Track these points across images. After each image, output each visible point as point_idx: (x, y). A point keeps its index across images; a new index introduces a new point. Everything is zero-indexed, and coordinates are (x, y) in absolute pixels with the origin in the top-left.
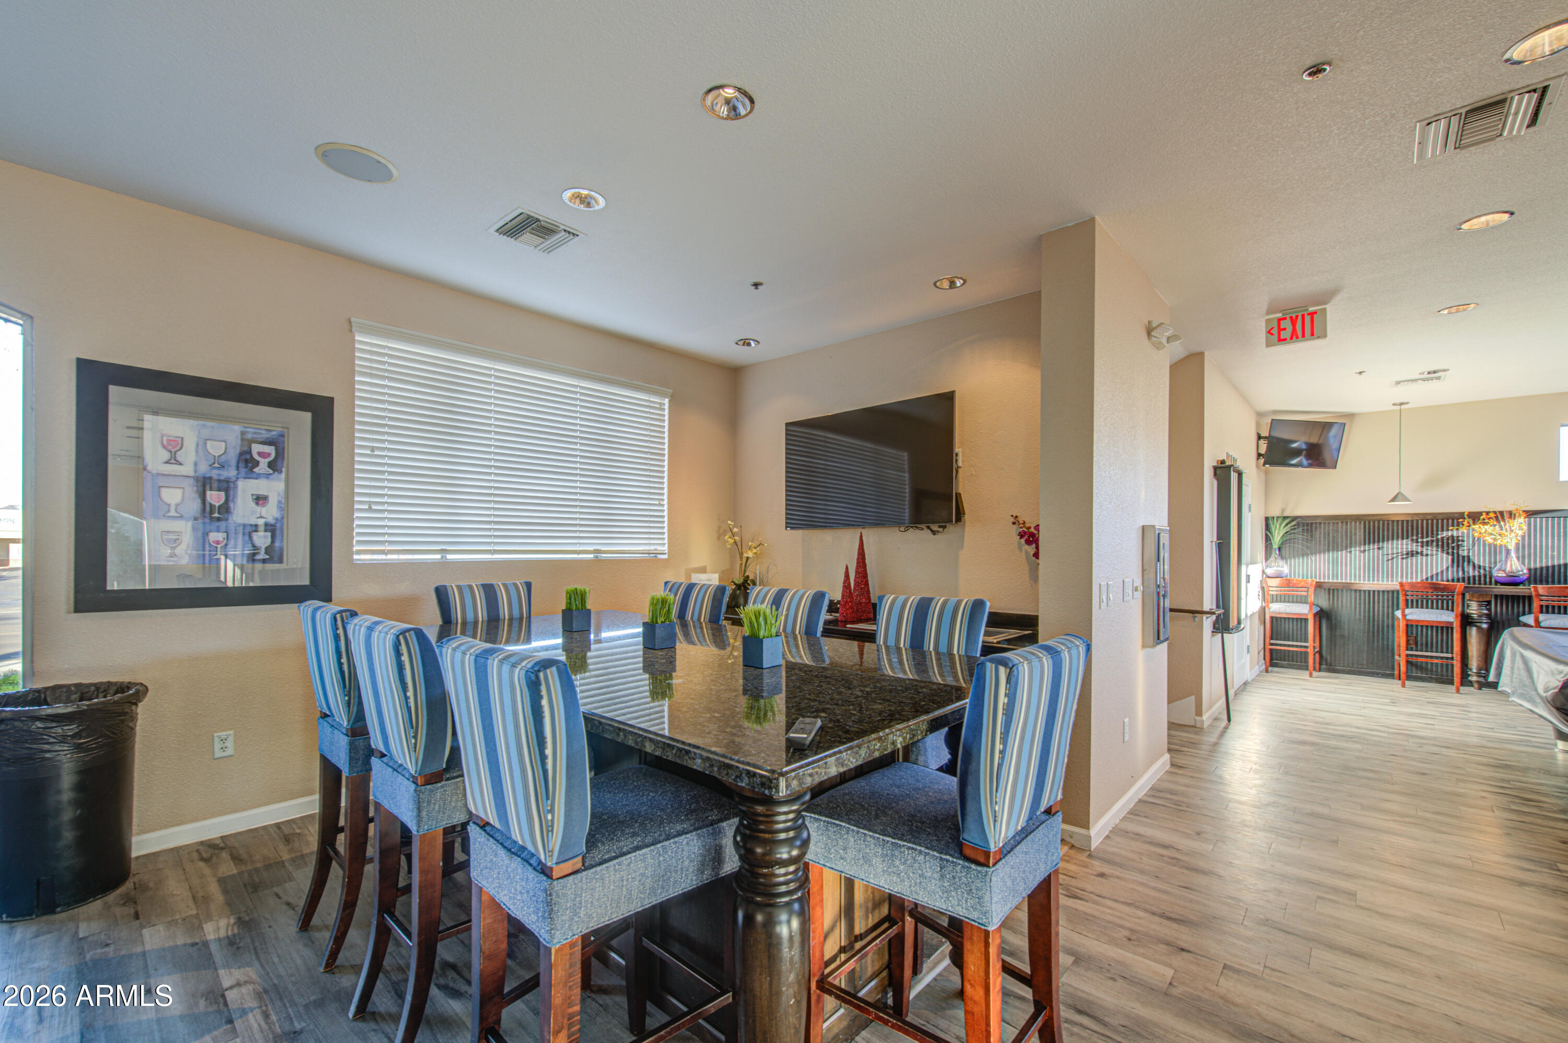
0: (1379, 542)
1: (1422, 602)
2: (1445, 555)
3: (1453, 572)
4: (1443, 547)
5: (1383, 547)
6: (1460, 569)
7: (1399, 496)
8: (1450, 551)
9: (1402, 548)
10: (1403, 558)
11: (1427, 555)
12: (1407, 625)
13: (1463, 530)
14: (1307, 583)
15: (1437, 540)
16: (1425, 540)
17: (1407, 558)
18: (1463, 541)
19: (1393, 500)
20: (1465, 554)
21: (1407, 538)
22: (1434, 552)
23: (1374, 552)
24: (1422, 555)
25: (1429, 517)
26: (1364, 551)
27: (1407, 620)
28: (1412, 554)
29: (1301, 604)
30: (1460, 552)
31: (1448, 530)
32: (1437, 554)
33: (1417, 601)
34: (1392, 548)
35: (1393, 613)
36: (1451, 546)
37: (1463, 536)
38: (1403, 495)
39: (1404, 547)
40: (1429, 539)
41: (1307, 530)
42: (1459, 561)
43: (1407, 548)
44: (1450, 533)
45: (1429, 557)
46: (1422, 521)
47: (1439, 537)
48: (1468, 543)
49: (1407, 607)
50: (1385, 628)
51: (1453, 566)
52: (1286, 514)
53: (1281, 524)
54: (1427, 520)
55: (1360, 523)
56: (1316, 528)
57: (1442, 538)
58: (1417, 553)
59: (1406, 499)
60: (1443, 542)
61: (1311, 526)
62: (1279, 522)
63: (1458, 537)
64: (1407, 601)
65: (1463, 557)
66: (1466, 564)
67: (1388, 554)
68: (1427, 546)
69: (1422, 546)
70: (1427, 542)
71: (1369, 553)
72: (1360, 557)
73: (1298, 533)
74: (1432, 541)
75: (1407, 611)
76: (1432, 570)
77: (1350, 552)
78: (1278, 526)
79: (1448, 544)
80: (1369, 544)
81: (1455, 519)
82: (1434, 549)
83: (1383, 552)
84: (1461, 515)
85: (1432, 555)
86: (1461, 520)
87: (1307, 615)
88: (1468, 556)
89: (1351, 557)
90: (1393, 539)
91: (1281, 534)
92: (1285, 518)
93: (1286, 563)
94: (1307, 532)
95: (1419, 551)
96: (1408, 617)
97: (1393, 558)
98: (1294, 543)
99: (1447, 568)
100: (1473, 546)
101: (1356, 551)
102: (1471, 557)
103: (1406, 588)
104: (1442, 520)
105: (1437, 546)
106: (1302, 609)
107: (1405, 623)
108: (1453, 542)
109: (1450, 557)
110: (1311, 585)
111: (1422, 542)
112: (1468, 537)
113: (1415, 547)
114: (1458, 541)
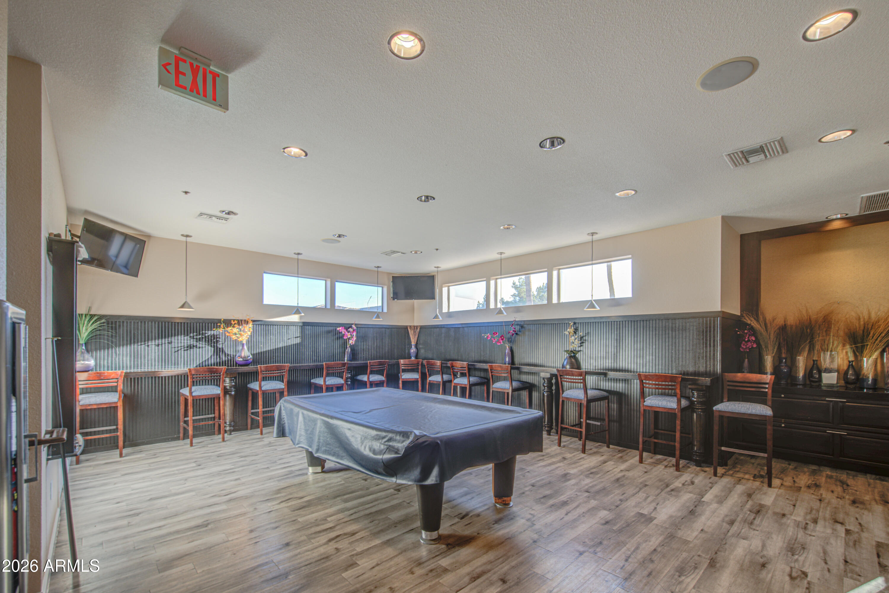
0: (168, 337)
1: (203, 381)
2: (210, 347)
3: (214, 359)
4: (208, 342)
5: (171, 342)
6: (218, 357)
7: (186, 305)
8: (213, 345)
9: (184, 343)
10: (185, 350)
11: (199, 348)
12: (193, 400)
13: (221, 330)
14: (117, 375)
15: (205, 337)
16: (198, 337)
17: (187, 350)
18: (220, 338)
19: (183, 306)
20: (221, 347)
21: (187, 335)
22: (204, 345)
23: (165, 346)
24: (196, 347)
25: (201, 321)
26: (158, 345)
27: (193, 397)
28: (190, 347)
29: (109, 393)
30: (218, 345)
31: (211, 330)
32: (205, 347)
33: (200, 381)
34: (178, 343)
35: (178, 391)
36: (213, 341)
37: (219, 335)
38: (189, 304)
39: (186, 342)
40: (201, 336)
41: (112, 327)
42: (218, 351)
43: (187, 343)
44: (212, 332)
45: (201, 349)
46: (197, 323)
47: (207, 335)
48: (222, 339)
49: (194, 385)
50: (173, 403)
51: (214, 355)
52: (92, 312)
53: (89, 321)
54: (200, 323)
55: (155, 323)
56: (120, 326)
57: (208, 336)
58: (194, 346)
59: (190, 307)
60: (208, 339)
61: (116, 324)
62: (87, 319)
63: (217, 335)
64: (193, 382)
65: (220, 349)
66: (221, 353)
67: (175, 347)
68: (200, 341)
69: (197, 341)
70: (200, 338)
71: (162, 346)
72: (155, 350)
73: (104, 330)
74: (203, 338)
75: (194, 388)
76: (202, 358)
77: (148, 346)
78: (86, 322)
79: (211, 340)
80: (162, 338)
81: (215, 323)
82: (204, 343)
83: (172, 346)
84: (219, 321)
85: (202, 348)
86: (219, 324)
87: (116, 403)
88: (222, 348)
89: (148, 350)
90: (178, 335)
91: (90, 330)
92: (92, 316)
93: (92, 356)
94: (112, 329)
95: (195, 345)
96: (194, 394)
97: (178, 351)
98: (100, 339)
99: (211, 356)
100: (225, 342)
101: (152, 344)
102: (224, 349)
103: (193, 372)
104: (208, 324)
105: (205, 341)
106: (112, 398)
107: (192, 398)
108: (214, 339)
109: (213, 349)
110: (121, 376)
111: (197, 339)
112: (222, 335)
113: (192, 342)
114: (217, 338)
